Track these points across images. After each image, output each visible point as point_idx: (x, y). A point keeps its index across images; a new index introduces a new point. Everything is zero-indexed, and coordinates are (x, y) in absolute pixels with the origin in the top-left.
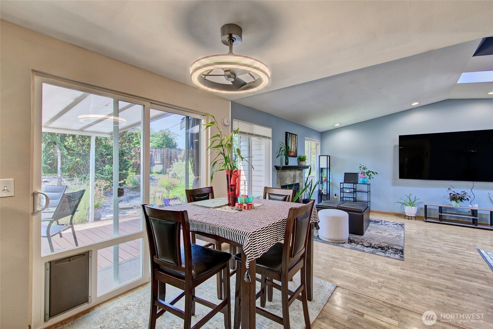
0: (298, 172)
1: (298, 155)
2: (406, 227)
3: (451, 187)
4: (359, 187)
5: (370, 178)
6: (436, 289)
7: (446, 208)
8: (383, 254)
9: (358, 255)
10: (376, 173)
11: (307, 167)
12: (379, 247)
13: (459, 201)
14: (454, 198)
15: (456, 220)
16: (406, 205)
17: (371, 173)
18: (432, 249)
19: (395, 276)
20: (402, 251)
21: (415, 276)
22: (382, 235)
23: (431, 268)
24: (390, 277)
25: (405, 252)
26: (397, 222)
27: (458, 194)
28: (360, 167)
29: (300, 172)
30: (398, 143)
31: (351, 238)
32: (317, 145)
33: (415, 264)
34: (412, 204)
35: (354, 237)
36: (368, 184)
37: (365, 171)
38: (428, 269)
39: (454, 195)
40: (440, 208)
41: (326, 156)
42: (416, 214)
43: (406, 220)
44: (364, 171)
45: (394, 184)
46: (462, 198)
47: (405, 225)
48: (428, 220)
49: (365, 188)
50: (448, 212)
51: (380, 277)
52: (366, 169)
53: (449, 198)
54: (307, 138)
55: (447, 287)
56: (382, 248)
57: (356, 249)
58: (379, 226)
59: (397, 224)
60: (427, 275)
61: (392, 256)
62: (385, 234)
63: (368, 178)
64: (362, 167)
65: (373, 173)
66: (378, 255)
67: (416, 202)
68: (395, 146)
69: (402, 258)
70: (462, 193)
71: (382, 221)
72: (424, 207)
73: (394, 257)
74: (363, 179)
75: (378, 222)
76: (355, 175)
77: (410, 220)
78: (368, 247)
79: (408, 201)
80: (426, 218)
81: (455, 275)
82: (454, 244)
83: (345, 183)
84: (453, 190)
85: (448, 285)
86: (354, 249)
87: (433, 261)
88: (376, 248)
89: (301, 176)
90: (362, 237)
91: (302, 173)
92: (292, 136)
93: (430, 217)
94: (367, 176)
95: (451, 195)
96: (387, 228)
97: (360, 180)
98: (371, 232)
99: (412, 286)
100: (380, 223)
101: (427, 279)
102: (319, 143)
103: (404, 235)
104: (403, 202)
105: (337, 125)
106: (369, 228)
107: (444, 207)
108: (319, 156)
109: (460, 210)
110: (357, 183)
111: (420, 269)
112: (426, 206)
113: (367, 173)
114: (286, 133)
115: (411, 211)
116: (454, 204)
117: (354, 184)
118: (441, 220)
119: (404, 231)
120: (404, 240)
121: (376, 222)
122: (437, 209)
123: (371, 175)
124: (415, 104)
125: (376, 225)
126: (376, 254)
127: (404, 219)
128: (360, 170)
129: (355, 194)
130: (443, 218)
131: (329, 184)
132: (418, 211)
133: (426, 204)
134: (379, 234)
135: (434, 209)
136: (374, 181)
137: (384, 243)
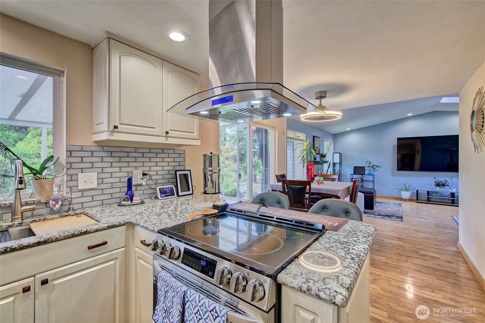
0: (320, 166)
1: (320, 153)
2: (403, 205)
3: (436, 177)
4: (365, 177)
5: (374, 171)
6: (423, 233)
7: (433, 192)
8: (389, 219)
9: (373, 219)
10: (379, 166)
11: (327, 162)
12: (386, 216)
13: (441, 186)
14: (438, 185)
15: (440, 201)
16: (403, 191)
17: (375, 167)
18: (422, 216)
19: (398, 228)
20: (402, 218)
21: (411, 228)
22: (386, 209)
23: (420, 224)
24: (395, 228)
25: (403, 218)
26: (396, 203)
27: (441, 181)
28: (367, 162)
29: (321, 165)
30: (396, 144)
31: (365, 211)
32: (330, 144)
33: (410, 223)
34: (407, 190)
35: (367, 211)
36: (373, 175)
37: (371, 165)
38: (419, 225)
39: (438, 182)
40: (428, 192)
41: (339, 154)
42: (410, 197)
43: (402, 202)
44: (369, 165)
45: (393, 175)
46: (444, 184)
47: (402, 205)
48: (419, 201)
49: (370, 178)
50: (434, 195)
51: (389, 228)
52: (371, 163)
53: (435, 184)
54: (326, 139)
55: (430, 232)
56: (388, 216)
57: (371, 217)
58: (383, 205)
59: (396, 204)
60: (418, 227)
61: (395, 219)
62: (388, 209)
63: (373, 170)
64: (368, 162)
65: (377, 166)
66: (386, 219)
67: (410, 188)
68: (394, 146)
69: (402, 221)
70: (445, 181)
71: (384, 202)
72: (416, 192)
73: (397, 220)
74: (369, 171)
75: (382, 203)
76: (363, 168)
77: (405, 202)
78: (378, 215)
79: (404, 187)
80: (417, 200)
81: (436, 228)
82: (437, 214)
83: (354, 174)
84: (438, 179)
85: (430, 231)
86: (369, 216)
87: (422, 222)
88: (384, 216)
89: (322, 169)
90: (373, 211)
91: (322, 166)
92: (317, 139)
93: (420, 199)
94: (372, 169)
95: (436, 182)
96: (390, 206)
97: (367, 172)
98: (378, 208)
99: (409, 231)
100: (384, 203)
101: (418, 229)
102: (332, 143)
103: (402, 209)
104: (400, 188)
105: (348, 129)
106: (376, 206)
107: (431, 191)
108: (333, 153)
109: (443, 194)
110: (364, 174)
111: (414, 225)
112: (417, 191)
113: (372, 167)
114: (314, 137)
115: (406, 195)
116: (438, 189)
117: (362, 175)
118: (429, 201)
119: (402, 208)
120: (402, 212)
121: (380, 203)
122: (426, 194)
123: (375, 168)
124: (410, 115)
125: (381, 204)
126: (384, 219)
127: (401, 201)
128: (367, 164)
129: (362, 183)
130: (430, 200)
131: (341, 176)
132: (412, 195)
133: (417, 190)
134: (385, 209)
135: (424, 194)
136: (378, 173)
137: (389, 213)
